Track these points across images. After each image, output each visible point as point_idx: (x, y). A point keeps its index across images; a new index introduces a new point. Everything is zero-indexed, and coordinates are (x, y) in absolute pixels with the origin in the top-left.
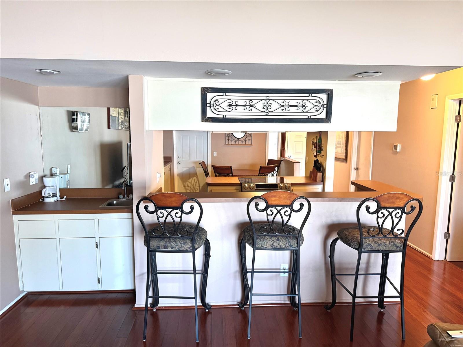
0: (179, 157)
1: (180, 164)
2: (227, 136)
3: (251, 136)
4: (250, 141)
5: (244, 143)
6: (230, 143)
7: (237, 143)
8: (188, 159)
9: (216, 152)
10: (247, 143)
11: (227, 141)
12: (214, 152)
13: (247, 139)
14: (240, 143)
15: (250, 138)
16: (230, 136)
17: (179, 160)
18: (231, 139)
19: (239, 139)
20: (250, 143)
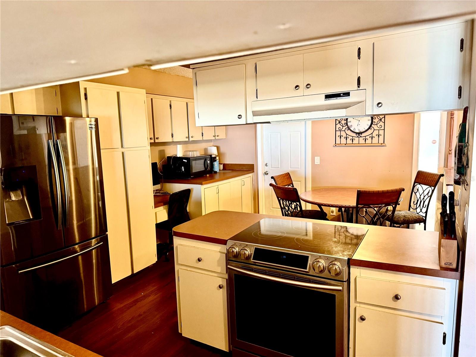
0: (266, 165)
1: (267, 174)
2: (337, 129)
3: (383, 128)
4: (381, 138)
5: (369, 141)
6: (343, 141)
7: (356, 141)
8: (279, 168)
9: (319, 157)
10: (375, 140)
11: (338, 139)
12: (316, 158)
13: (374, 135)
14: (362, 141)
15: (381, 132)
16: (344, 129)
17: (266, 169)
18: (345, 135)
19: (359, 134)
20: (381, 141)
